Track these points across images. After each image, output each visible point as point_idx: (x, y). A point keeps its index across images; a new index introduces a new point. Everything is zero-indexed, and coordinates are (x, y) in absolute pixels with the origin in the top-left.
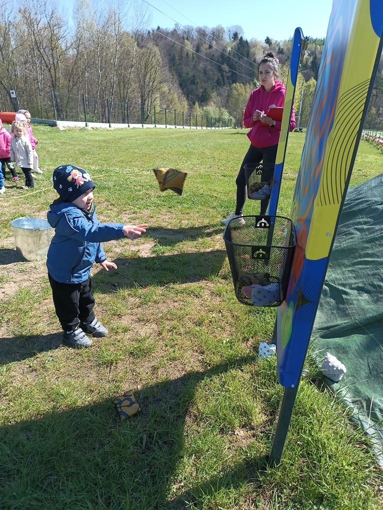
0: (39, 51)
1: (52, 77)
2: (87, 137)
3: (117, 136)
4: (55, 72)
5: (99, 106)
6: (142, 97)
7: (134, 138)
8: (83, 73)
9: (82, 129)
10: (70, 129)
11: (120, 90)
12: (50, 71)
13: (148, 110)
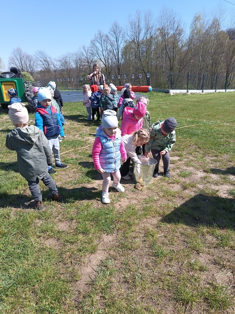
0: (166, 50)
1: (171, 64)
2: (187, 99)
3: (207, 98)
4: (173, 61)
5: (197, 79)
6: (227, 72)
7: (219, 99)
8: (190, 60)
9: (184, 94)
10: (177, 95)
11: (212, 69)
12: (170, 61)
13: (230, 80)
